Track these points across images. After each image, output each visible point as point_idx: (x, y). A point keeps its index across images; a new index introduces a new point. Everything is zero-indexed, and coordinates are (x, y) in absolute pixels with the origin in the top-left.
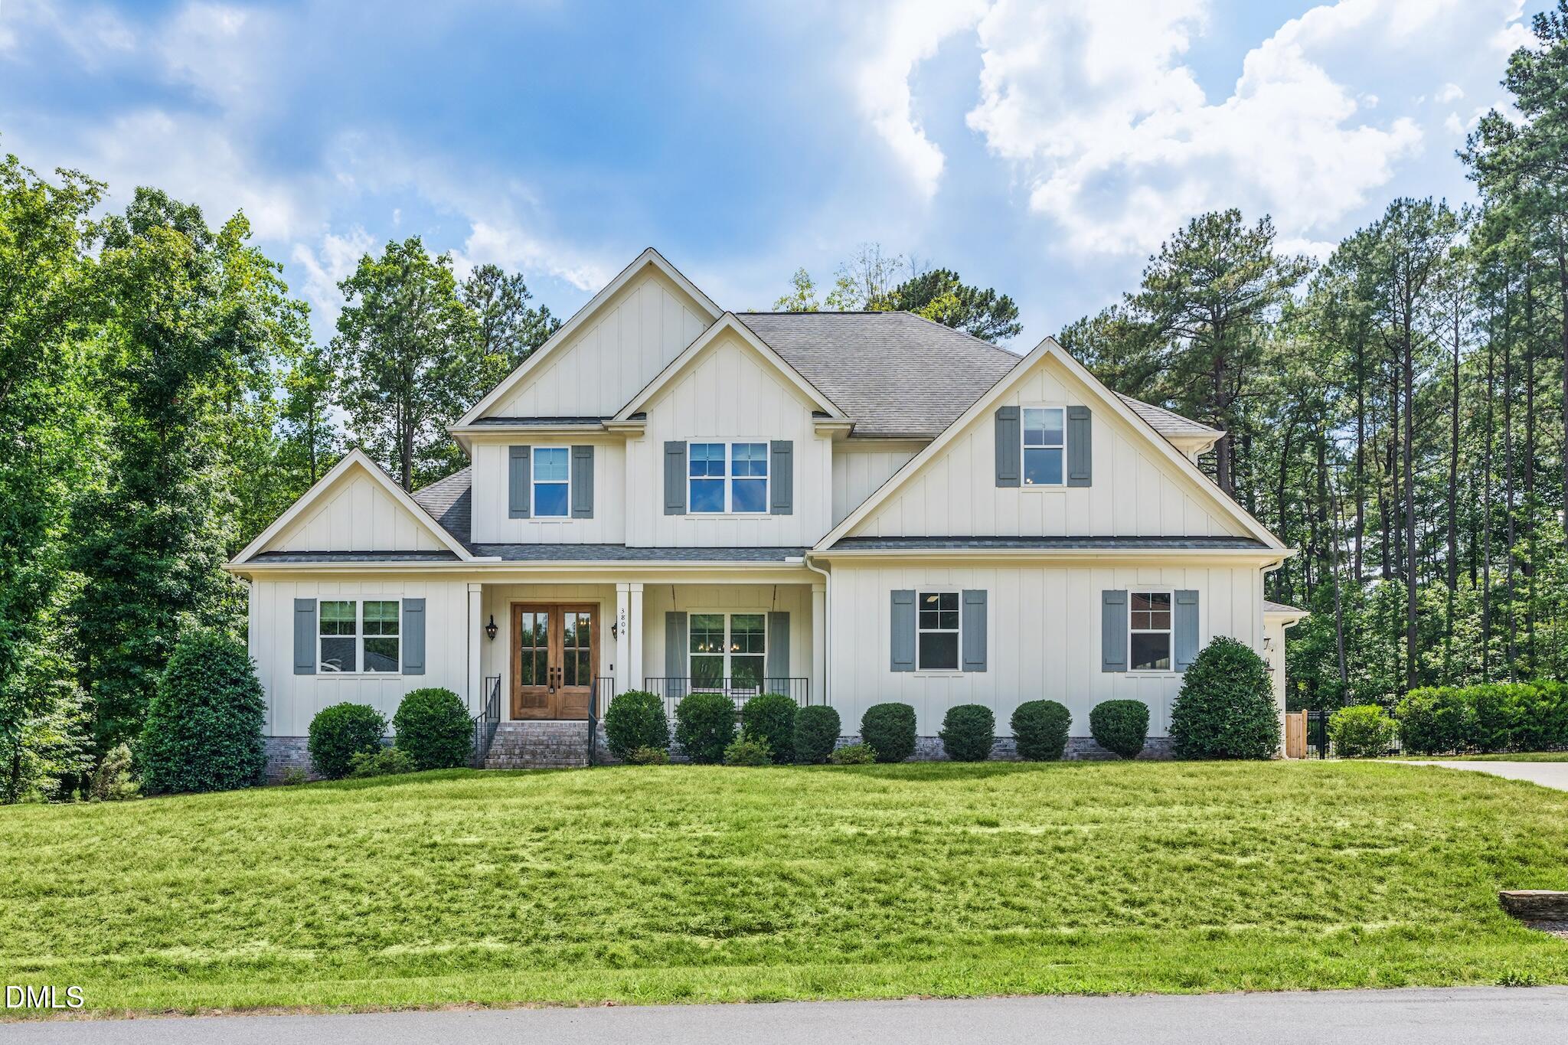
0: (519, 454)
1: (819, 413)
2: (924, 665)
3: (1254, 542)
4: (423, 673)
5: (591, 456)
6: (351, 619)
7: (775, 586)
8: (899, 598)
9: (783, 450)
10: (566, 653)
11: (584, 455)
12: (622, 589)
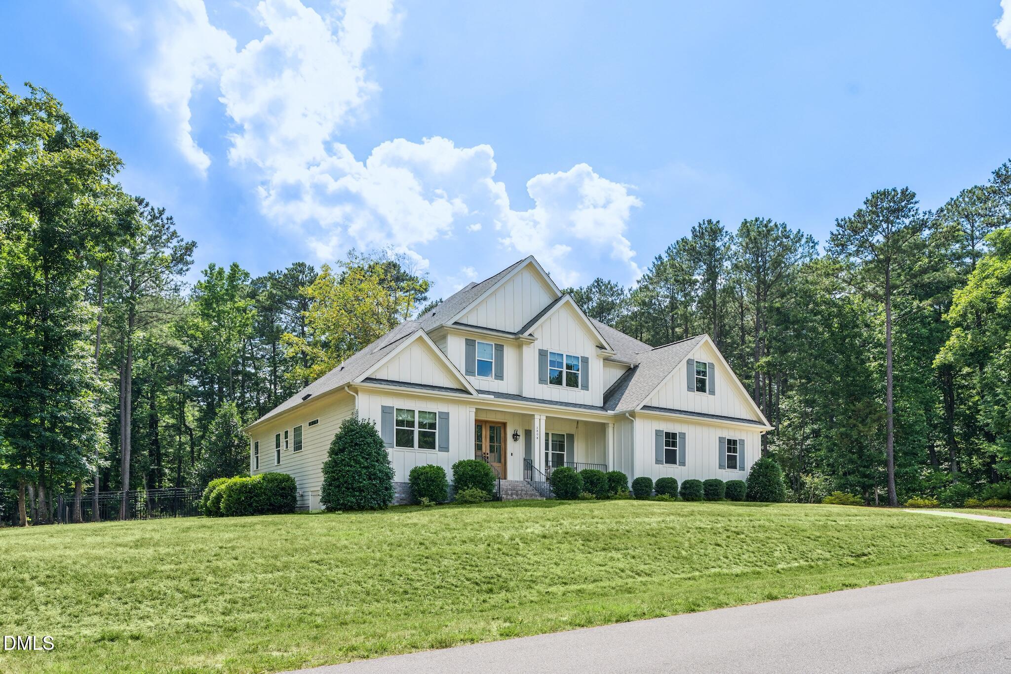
0: (470, 343)
1: (601, 347)
2: (666, 462)
3: (761, 423)
4: (448, 451)
5: (502, 351)
6: (434, 421)
7: (578, 422)
8: (658, 433)
9: (585, 360)
10: (490, 446)
11: (500, 348)
12: (537, 417)
